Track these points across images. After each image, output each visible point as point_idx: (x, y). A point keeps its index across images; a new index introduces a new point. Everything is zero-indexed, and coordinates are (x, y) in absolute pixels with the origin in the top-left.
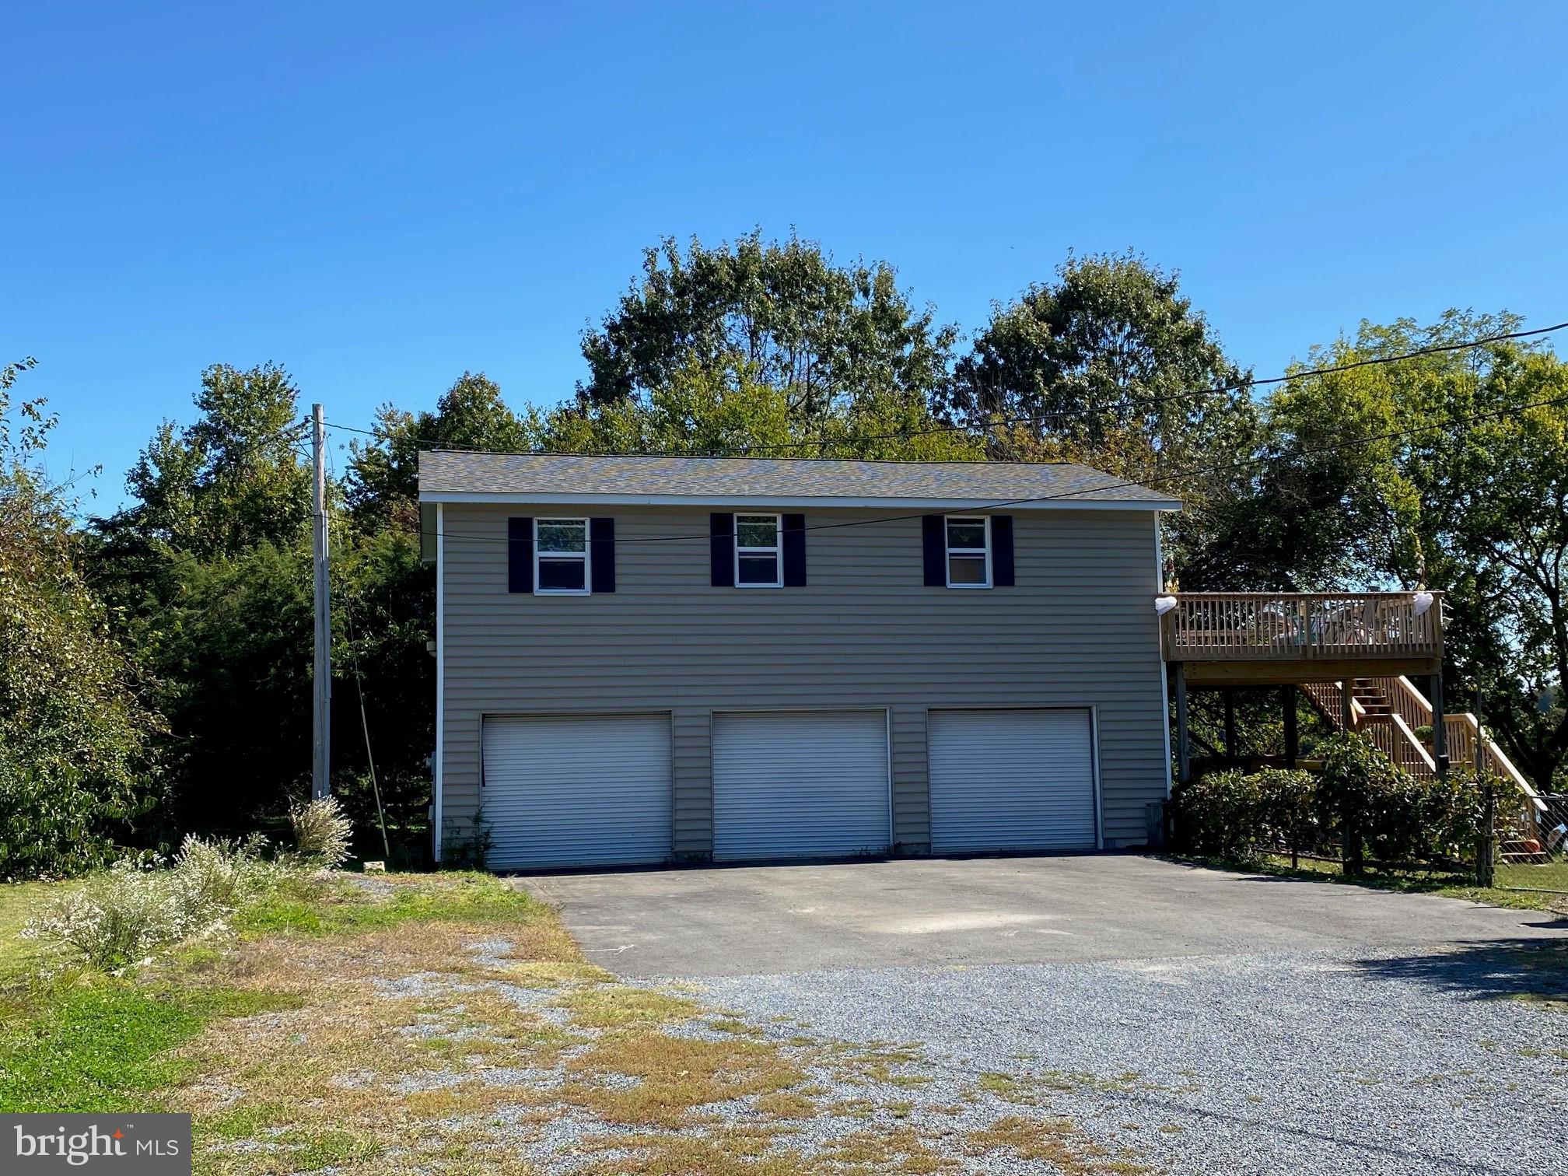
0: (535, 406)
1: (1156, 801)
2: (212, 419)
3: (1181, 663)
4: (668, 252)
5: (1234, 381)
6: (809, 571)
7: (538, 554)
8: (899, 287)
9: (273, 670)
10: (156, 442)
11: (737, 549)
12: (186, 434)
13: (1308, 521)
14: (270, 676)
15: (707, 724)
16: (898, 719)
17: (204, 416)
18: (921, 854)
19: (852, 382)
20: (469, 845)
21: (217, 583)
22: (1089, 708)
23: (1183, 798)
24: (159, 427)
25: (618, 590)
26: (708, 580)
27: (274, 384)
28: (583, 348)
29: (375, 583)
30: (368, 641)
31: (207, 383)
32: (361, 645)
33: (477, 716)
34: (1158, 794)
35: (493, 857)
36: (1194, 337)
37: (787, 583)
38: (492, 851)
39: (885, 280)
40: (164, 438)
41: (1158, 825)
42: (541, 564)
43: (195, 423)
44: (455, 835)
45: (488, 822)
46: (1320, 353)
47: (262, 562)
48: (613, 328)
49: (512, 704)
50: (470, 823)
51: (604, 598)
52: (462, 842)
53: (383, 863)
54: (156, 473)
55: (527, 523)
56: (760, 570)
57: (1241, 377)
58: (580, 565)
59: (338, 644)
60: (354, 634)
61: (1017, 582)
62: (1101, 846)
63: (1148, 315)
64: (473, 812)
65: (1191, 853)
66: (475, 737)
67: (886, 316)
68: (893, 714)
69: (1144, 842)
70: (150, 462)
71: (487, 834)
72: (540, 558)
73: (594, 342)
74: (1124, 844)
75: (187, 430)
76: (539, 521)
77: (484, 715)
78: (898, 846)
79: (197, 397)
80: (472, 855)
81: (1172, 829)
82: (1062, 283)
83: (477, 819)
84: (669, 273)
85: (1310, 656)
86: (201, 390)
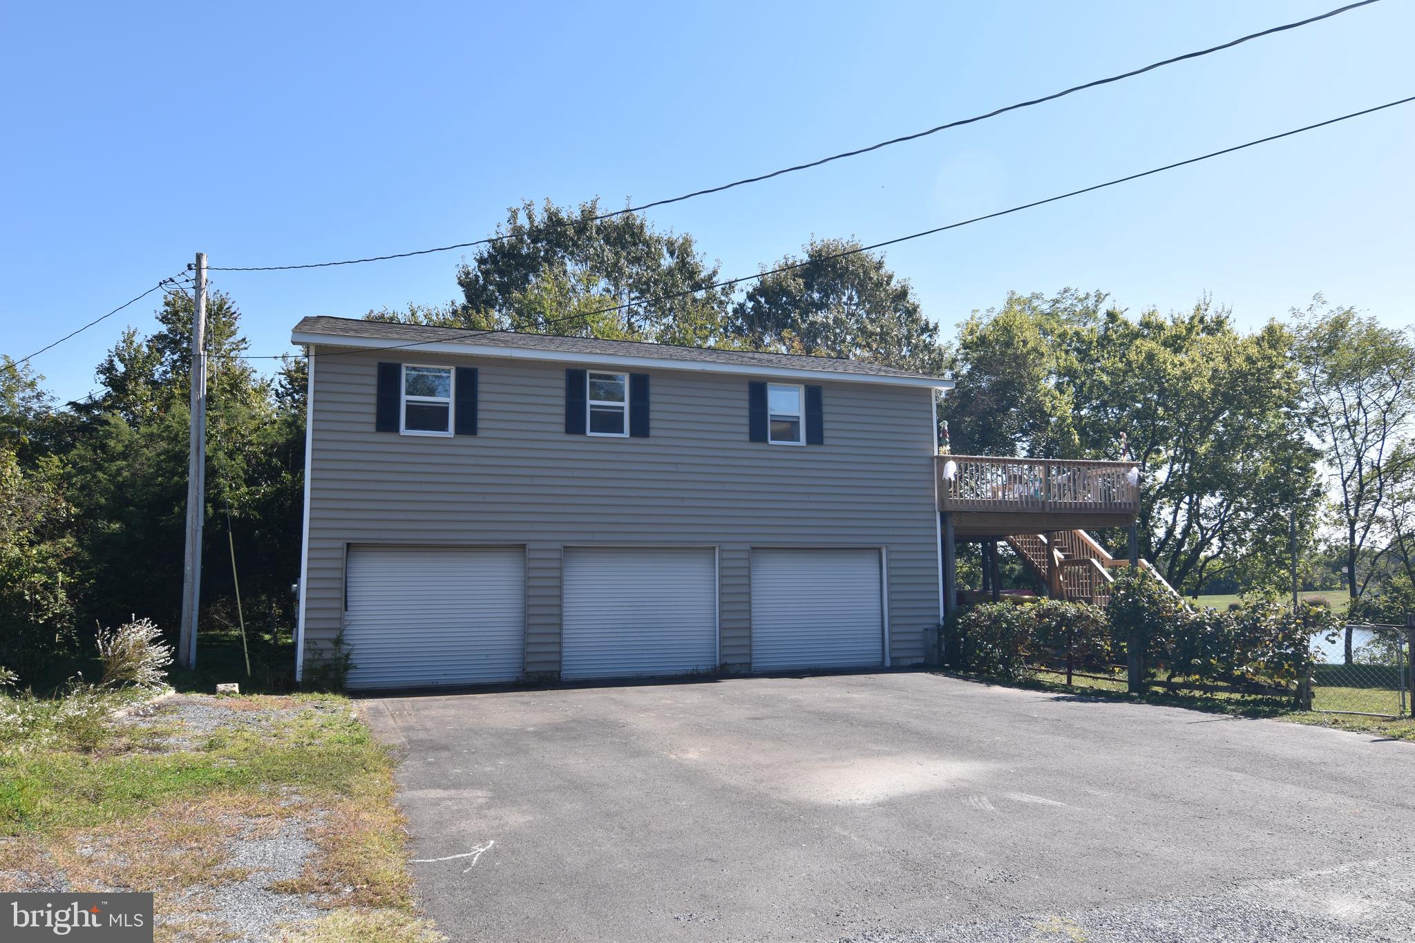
0: (415, 306)
1: (931, 626)
2: (170, 331)
3: (951, 512)
4: (527, 212)
5: (926, 329)
6: (652, 424)
7: (405, 398)
8: (695, 248)
9: (176, 509)
10: (122, 344)
11: (589, 402)
12: (149, 341)
13: (994, 421)
14: (173, 513)
15: (559, 556)
16: (725, 555)
17: (164, 329)
18: (743, 672)
19: (663, 313)
20: (329, 665)
21: (140, 439)
22: (879, 550)
23: (960, 624)
24: (123, 333)
25: (480, 433)
26: (562, 428)
27: (220, 308)
28: (459, 278)
29: (277, 443)
30: (264, 488)
31: (167, 304)
32: (257, 490)
33: (341, 544)
34: (934, 621)
35: (354, 679)
36: (903, 294)
37: (633, 434)
38: (351, 671)
39: (687, 243)
40: (129, 340)
41: (934, 646)
42: (408, 407)
43: (156, 333)
44: (317, 657)
45: (349, 644)
46: (978, 315)
47: (174, 419)
48: (481, 261)
49: (376, 535)
50: (330, 645)
51: (466, 440)
52: (322, 663)
53: (237, 685)
54: (121, 368)
55: (396, 369)
56: (609, 422)
57: (931, 327)
58: (445, 410)
59: (238, 489)
60: (251, 481)
61: (826, 441)
62: (888, 663)
63: (871, 279)
64: (333, 635)
65: (967, 669)
66: (338, 564)
67: (686, 268)
68: (721, 551)
69: (921, 660)
70: (116, 359)
71: (347, 656)
72: (407, 401)
73: (467, 274)
74: (908, 662)
75: (149, 338)
76: (407, 367)
77: (349, 545)
78: (723, 666)
79: (158, 314)
80: (332, 675)
81: (943, 649)
82: (806, 258)
83: (338, 642)
84: (527, 226)
85: (1047, 510)
86: (162, 309)
